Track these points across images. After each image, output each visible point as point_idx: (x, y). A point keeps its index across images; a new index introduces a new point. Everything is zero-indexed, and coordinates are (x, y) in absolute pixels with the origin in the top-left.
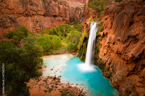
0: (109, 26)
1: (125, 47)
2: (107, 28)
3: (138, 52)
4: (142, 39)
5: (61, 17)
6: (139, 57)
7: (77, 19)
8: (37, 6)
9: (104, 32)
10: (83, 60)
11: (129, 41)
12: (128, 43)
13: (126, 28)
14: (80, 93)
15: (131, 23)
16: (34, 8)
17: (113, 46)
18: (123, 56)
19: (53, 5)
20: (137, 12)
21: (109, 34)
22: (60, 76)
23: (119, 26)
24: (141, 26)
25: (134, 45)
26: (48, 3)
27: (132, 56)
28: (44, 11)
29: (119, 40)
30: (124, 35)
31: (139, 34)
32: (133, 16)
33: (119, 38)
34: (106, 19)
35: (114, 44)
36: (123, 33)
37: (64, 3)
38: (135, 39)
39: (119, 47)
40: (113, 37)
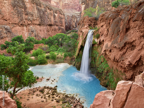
0: (105, 33)
1: (122, 54)
2: (103, 35)
3: (135, 58)
4: (139, 45)
5: (57, 25)
6: (136, 64)
7: (74, 27)
8: (32, 15)
9: (100, 40)
11: (126, 48)
12: (125, 50)
13: (122, 34)
15: (127, 30)
16: (29, 17)
17: (110, 54)
18: (120, 63)
19: (48, 14)
20: (133, 18)
21: (105, 41)
23: (115, 33)
24: (137, 32)
25: (131, 52)
26: (43, 12)
27: (129, 63)
28: (40, 21)
29: (116, 47)
30: (121, 42)
31: (136, 40)
32: (129, 22)
33: (115, 45)
34: (102, 26)
35: (110, 51)
36: (119, 40)
37: (59, 12)
38: (132, 45)
39: (115, 54)
40: (109, 44)
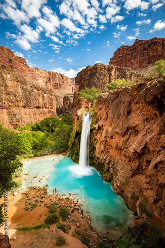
0: (104, 116)
1: (125, 141)
2: (102, 119)
3: (140, 145)
4: (143, 130)
5: (46, 108)
6: (142, 152)
7: (66, 110)
8: (15, 96)
9: (99, 125)
10: (76, 160)
11: (129, 133)
12: (127, 136)
13: (123, 118)
14: (75, 206)
15: (129, 113)
16: (11, 98)
17: (111, 141)
18: (123, 152)
19: (36, 94)
20: (133, 100)
21: (105, 126)
22: (47, 186)
23: (115, 116)
24: (140, 115)
25: (135, 138)
26: (29, 91)
28: (25, 102)
29: (117, 133)
30: (123, 126)
31: (139, 124)
32: (130, 104)
33: (117, 130)
34: (100, 109)
35: (112, 137)
36: (121, 124)
37: (49, 92)
38: (135, 131)
39: (118, 141)
40: (110, 129)
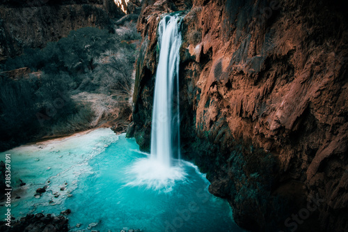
0: (216, 24)
1: (261, 95)
2: (211, 31)
3: (293, 110)
4: (303, 66)
6: (296, 128)
9: (203, 48)
11: (273, 74)
12: (268, 82)
13: (257, 31)
17: (228, 94)
18: (257, 125)
21: (216, 51)
23: (239, 24)
24: (299, 23)
25: (286, 87)
27: (279, 126)
29: (242, 72)
30: (255, 54)
31: (295, 50)
33: (241, 66)
34: (205, 3)
35: (229, 86)
36: (251, 50)
39: (244, 94)
40: (226, 61)
